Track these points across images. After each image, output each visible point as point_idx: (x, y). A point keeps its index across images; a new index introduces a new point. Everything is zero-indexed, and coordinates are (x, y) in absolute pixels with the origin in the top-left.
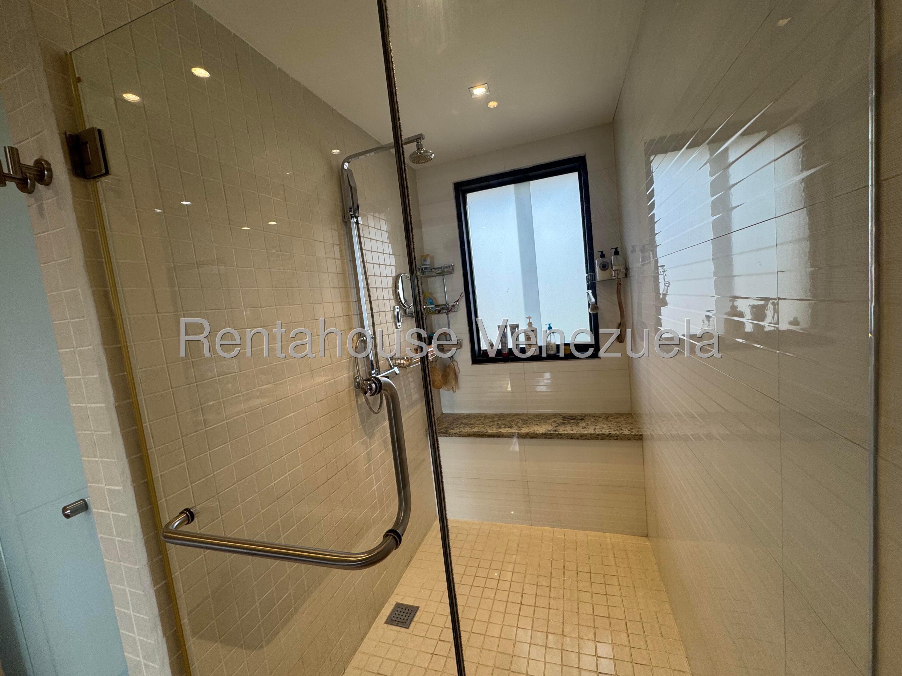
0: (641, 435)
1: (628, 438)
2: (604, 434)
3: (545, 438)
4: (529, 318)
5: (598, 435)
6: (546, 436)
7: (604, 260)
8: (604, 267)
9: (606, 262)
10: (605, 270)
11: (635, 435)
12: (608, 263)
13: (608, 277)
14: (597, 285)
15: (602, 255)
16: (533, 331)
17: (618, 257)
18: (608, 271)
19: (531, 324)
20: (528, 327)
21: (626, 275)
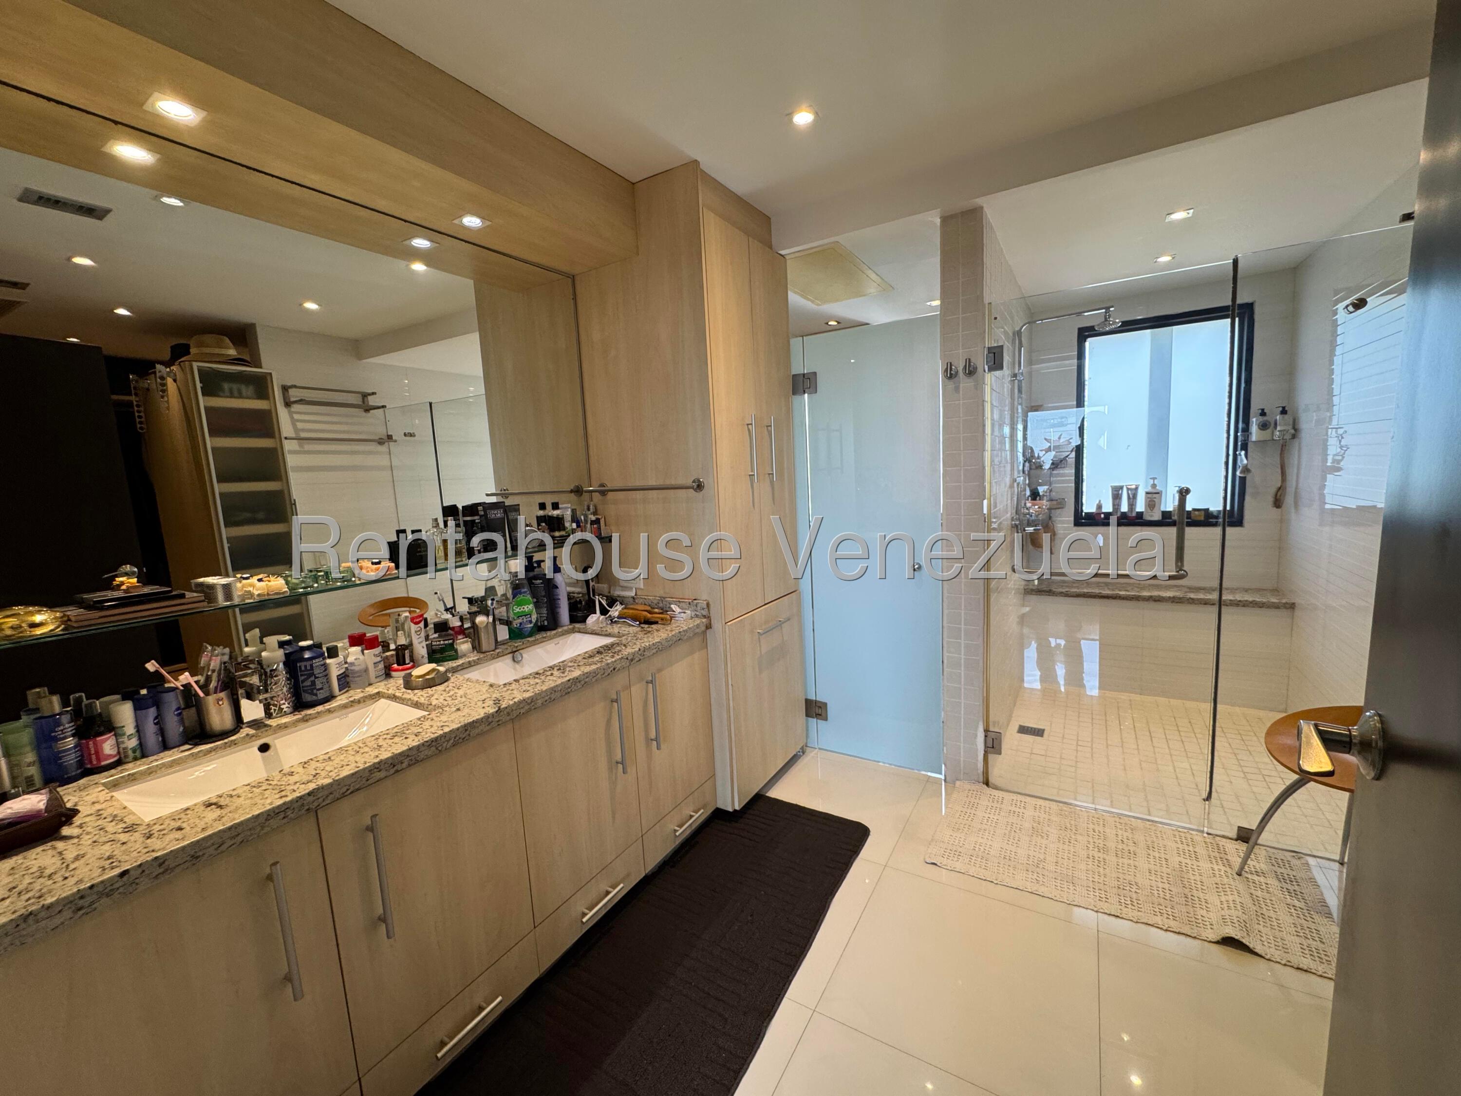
0: (1294, 604)
1: (1276, 606)
2: (1247, 601)
3: (1173, 602)
4: (1154, 479)
5: (1240, 601)
6: (1174, 600)
7: (1265, 418)
8: (1264, 426)
9: (1267, 421)
10: (1264, 430)
11: (1287, 603)
12: (1270, 423)
13: (1268, 437)
14: (1250, 445)
15: (1263, 413)
16: (1158, 493)
17: (1286, 417)
18: (1269, 431)
19: (1154, 486)
20: (1149, 489)
21: (1294, 437)
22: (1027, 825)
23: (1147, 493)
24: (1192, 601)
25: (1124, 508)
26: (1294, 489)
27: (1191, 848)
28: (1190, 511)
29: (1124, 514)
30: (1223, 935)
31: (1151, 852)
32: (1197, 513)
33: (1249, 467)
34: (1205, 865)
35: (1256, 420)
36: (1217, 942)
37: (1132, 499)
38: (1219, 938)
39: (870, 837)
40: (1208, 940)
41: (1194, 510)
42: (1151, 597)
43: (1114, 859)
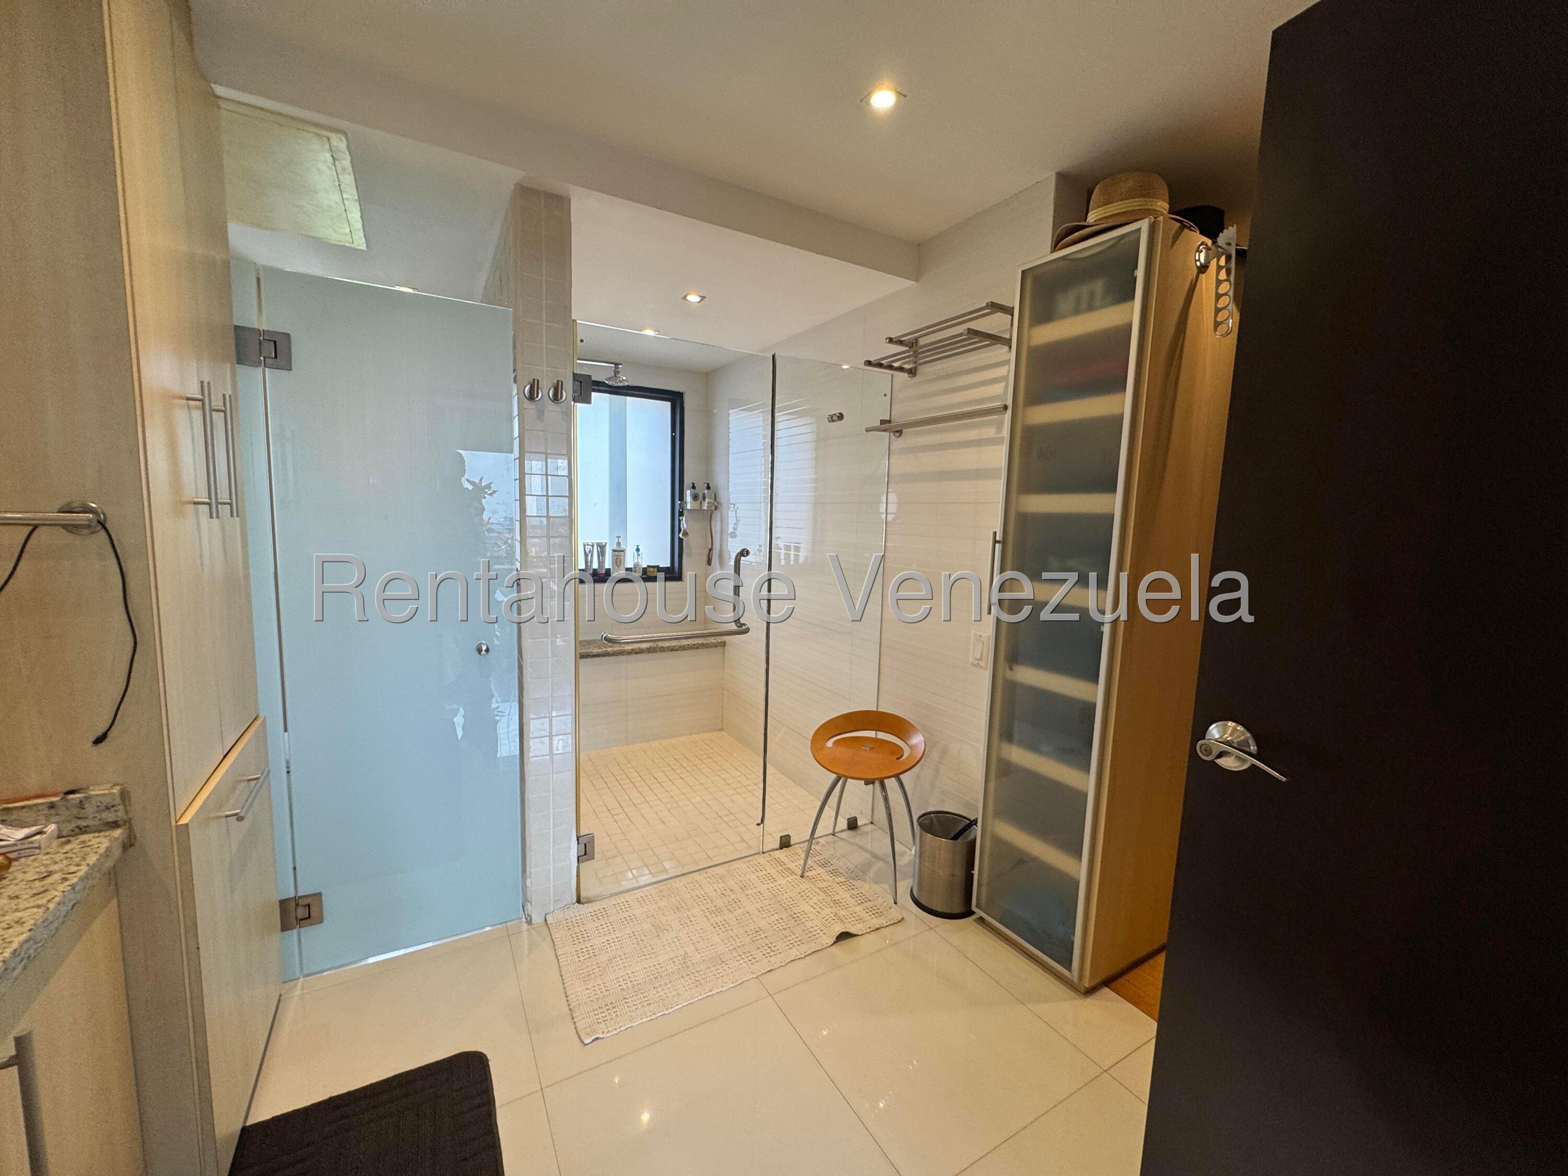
0: (724, 642)
2: (698, 644)
3: (649, 652)
4: (619, 537)
5: (694, 645)
7: (695, 491)
8: (695, 497)
9: (696, 493)
10: (694, 501)
12: (698, 495)
13: (698, 508)
14: (685, 513)
15: (694, 487)
16: (623, 551)
17: (710, 491)
18: (698, 502)
19: (619, 544)
20: (615, 547)
21: (716, 508)
22: (646, 926)
23: (614, 551)
24: (663, 649)
25: (595, 566)
26: (718, 551)
27: (765, 873)
28: (646, 568)
29: (595, 571)
30: (837, 935)
31: (746, 892)
32: (652, 569)
33: (688, 531)
34: (783, 882)
35: (691, 492)
36: (835, 943)
37: (602, 553)
38: (834, 939)
39: (490, 1063)
40: (829, 945)
41: (648, 566)
42: (633, 650)
43: (731, 916)
